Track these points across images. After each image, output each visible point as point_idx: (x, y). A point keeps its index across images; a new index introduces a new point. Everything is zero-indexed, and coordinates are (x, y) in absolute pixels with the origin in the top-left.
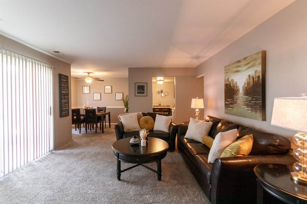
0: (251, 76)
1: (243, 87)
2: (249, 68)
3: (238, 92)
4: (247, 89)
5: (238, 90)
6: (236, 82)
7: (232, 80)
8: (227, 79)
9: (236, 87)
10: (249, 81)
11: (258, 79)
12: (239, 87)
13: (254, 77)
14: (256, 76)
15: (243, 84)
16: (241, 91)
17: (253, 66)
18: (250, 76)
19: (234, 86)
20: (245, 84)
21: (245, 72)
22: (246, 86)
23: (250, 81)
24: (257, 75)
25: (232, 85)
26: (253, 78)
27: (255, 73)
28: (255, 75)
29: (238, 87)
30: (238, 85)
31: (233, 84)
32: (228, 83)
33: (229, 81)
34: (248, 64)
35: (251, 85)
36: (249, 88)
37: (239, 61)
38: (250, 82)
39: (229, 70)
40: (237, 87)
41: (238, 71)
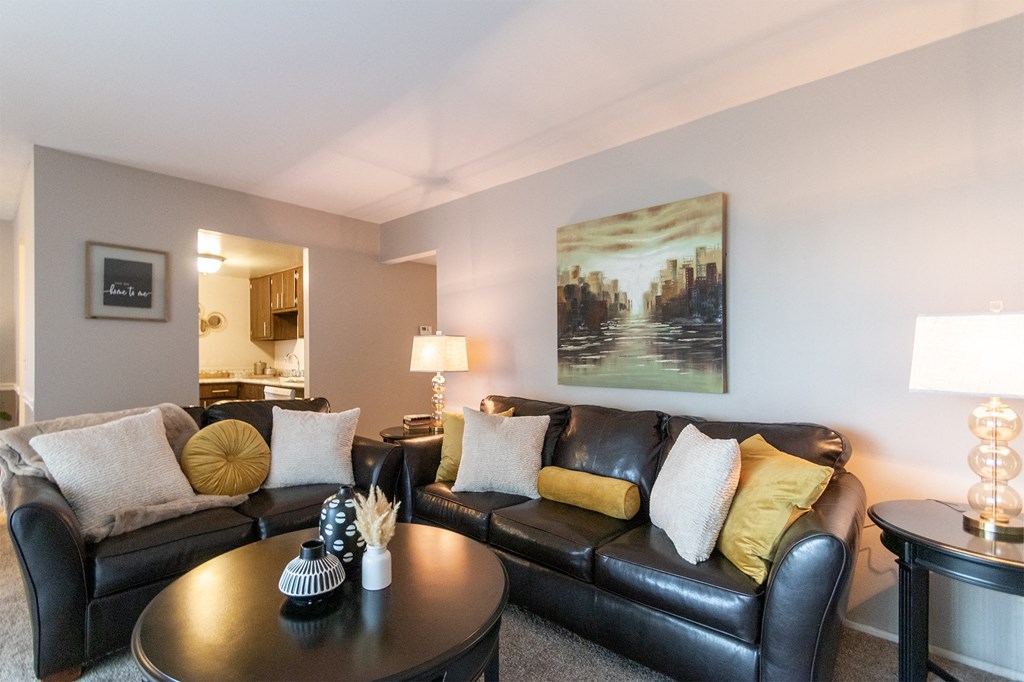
0: (680, 264)
1: (646, 297)
2: (672, 238)
3: (622, 312)
4: (664, 301)
5: (621, 305)
6: (615, 282)
7: (596, 274)
8: (571, 269)
9: (613, 297)
10: (670, 278)
11: (708, 273)
12: (629, 297)
13: (694, 266)
14: (698, 265)
15: (647, 288)
16: (637, 310)
17: (687, 234)
18: (674, 263)
19: (606, 294)
20: (654, 286)
21: (654, 251)
22: (659, 294)
23: (675, 278)
24: (704, 261)
25: (593, 289)
26: (690, 271)
27: (698, 255)
28: (697, 260)
29: (621, 297)
30: (622, 288)
31: (600, 286)
32: (573, 282)
33: (581, 275)
34: (666, 226)
35: (678, 291)
36: (673, 300)
37: (627, 216)
38: (675, 282)
39: (580, 239)
40: (616, 296)
41: (622, 247)
